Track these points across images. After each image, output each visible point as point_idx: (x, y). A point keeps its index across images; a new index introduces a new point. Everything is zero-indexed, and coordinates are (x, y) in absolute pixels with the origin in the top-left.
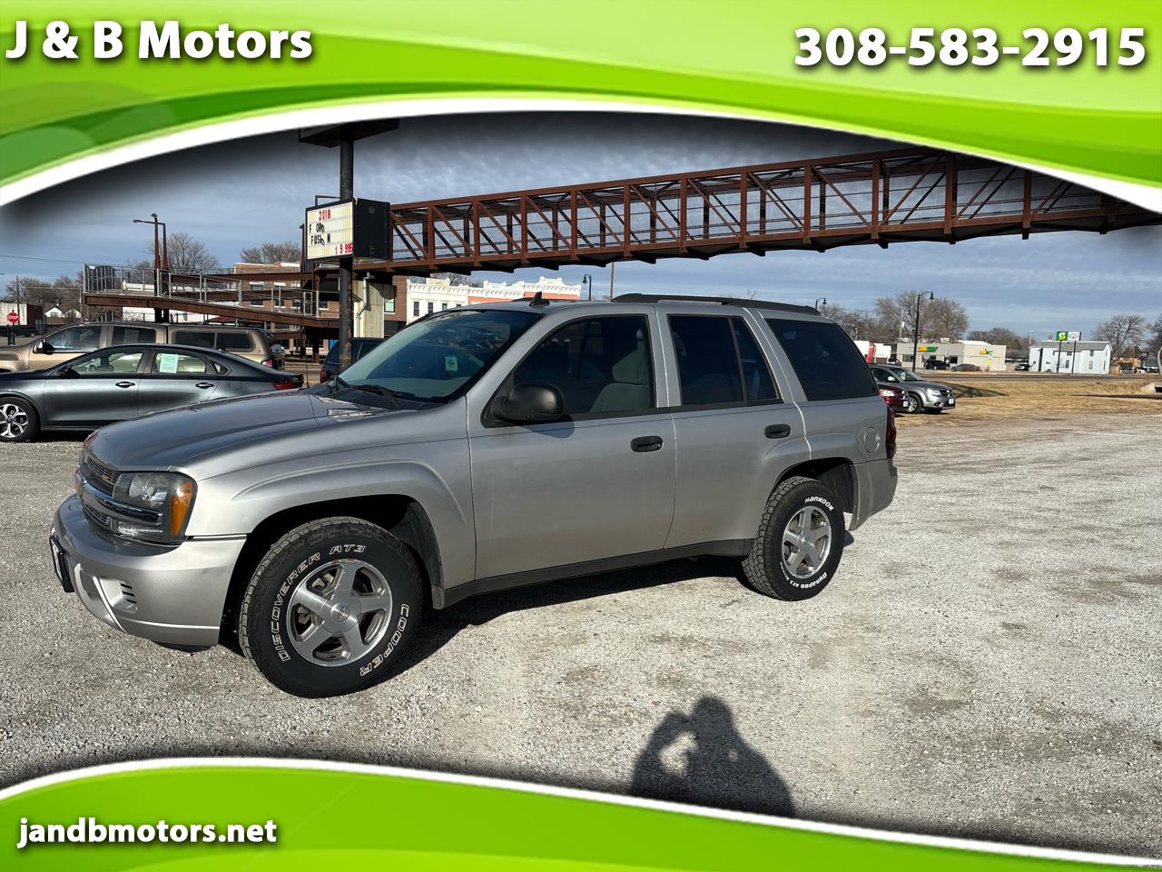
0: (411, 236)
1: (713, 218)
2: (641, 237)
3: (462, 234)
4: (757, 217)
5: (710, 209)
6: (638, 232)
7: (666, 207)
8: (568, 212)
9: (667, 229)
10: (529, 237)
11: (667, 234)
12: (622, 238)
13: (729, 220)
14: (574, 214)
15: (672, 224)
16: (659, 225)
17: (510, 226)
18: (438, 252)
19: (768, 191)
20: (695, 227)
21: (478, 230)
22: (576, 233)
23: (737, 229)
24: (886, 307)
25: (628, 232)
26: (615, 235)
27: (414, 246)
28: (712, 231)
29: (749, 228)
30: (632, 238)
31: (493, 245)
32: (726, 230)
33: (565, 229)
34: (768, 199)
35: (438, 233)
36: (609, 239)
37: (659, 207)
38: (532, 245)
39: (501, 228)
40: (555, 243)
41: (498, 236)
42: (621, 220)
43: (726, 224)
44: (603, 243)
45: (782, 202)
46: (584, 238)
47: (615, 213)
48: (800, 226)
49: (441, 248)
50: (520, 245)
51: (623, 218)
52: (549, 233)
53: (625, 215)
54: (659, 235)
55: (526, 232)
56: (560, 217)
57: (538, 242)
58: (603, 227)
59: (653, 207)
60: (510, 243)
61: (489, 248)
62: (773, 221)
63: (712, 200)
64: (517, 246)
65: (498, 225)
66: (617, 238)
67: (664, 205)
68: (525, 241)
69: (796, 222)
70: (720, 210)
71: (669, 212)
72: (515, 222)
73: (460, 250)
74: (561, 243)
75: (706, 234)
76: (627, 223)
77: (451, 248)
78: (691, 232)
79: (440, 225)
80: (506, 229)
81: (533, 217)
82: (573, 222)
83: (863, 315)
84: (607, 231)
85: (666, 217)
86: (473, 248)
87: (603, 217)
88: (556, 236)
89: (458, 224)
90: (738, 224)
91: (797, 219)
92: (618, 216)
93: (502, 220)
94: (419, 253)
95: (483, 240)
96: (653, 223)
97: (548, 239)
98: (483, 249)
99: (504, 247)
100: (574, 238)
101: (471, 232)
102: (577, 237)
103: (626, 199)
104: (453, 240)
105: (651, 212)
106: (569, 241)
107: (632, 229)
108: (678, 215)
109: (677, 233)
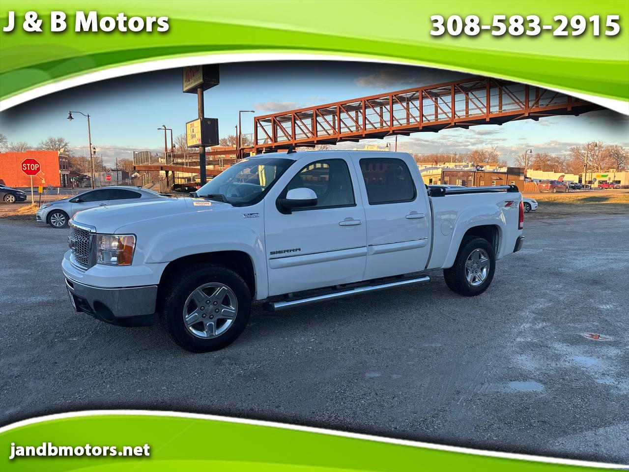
0: (305, 126)
1: (471, 105)
2: (429, 118)
3: (332, 123)
5: (470, 101)
6: (428, 116)
8: (388, 107)
9: (444, 113)
10: (367, 122)
12: (418, 119)
13: (481, 106)
14: (392, 108)
15: (447, 110)
16: (439, 111)
17: (357, 117)
18: (319, 134)
21: (340, 120)
22: (392, 118)
23: (485, 111)
24: (576, 151)
25: (422, 116)
26: (414, 118)
27: (306, 131)
28: (470, 113)
29: (492, 110)
30: (424, 119)
31: (348, 128)
32: (478, 111)
33: (387, 117)
34: (503, 92)
35: (319, 123)
36: (412, 120)
37: (439, 101)
38: (369, 127)
39: (352, 118)
40: (382, 124)
41: (350, 123)
42: (418, 109)
43: (479, 108)
44: (408, 123)
45: (512, 93)
46: (397, 120)
47: (414, 105)
48: (523, 106)
49: (321, 131)
50: (362, 127)
51: (419, 108)
52: (378, 119)
54: (439, 117)
55: (365, 118)
56: (384, 110)
57: (372, 124)
58: (408, 114)
59: (436, 102)
60: (357, 127)
61: (346, 130)
62: (506, 105)
63: (470, 95)
64: (360, 128)
65: (350, 117)
66: (416, 120)
67: (443, 100)
68: (365, 124)
69: (520, 104)
70: (475, 101)
71: (446, 103)
72: (360, 114)
73: (331, 132)
74: (384, 124)
75: (467, 115)
76: (421, 110)
77: (326, 131)
78: (458, 114)
79: (320, 119)
80: (355, 119)
81: (369, 111)
82: (391, 112)
83: (563, 157)
84: (410, 116)
85: (443, 106)
86: (337, 130)
87: (408, 109)
88: (382, 122)
89: (329, 118)
90: (486, 107)
91: (521, 102)
92: (417, 107)
93: (353, 114)
94: (309, 135)
95: (342, 125)
96: (436, 111)
97: (377, 123)
98: (342, 130)
99: (354, 129)
100: (392, 120)
101: (336, 122)
102: (393, 120)
103: (420, 98)
104: (327, 127)
105: (435, 104)
106: (389, 123)
107: (423, 113)
108: (450, 105)
109: (450, 115)
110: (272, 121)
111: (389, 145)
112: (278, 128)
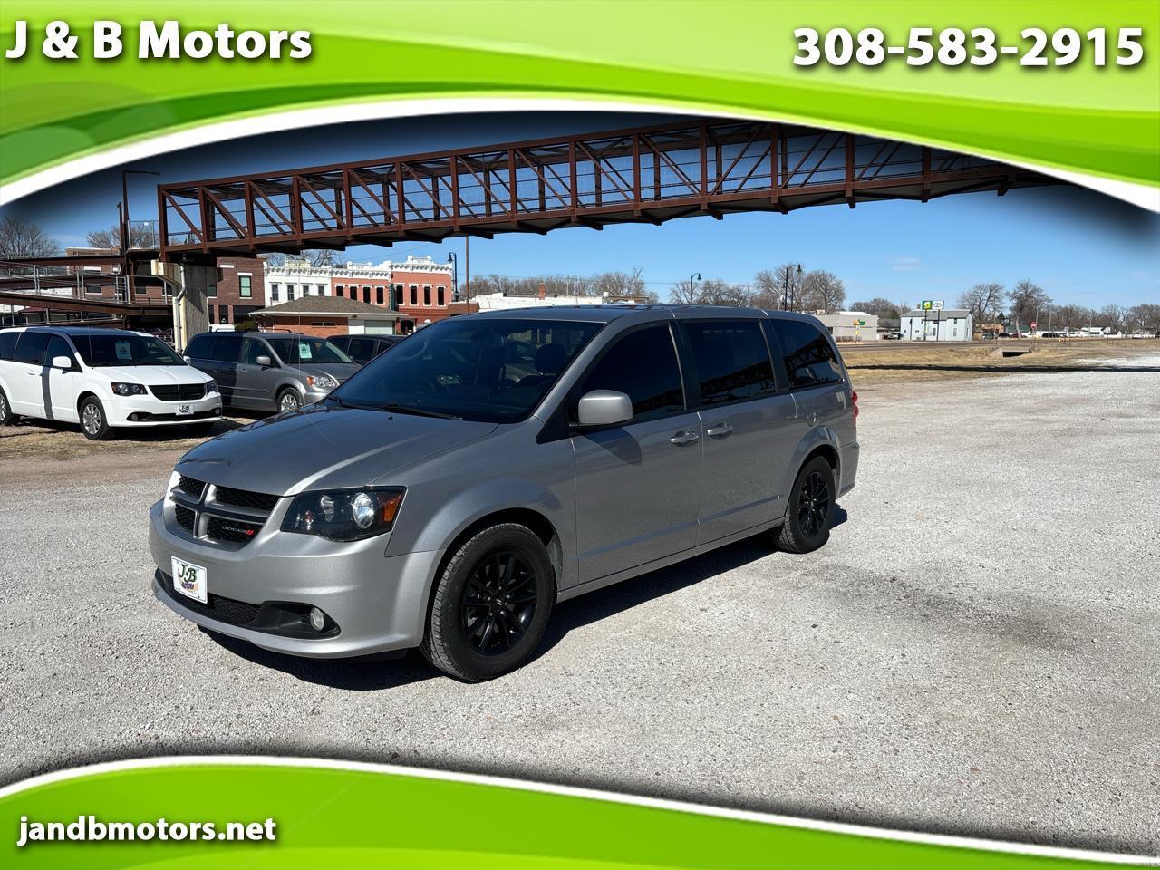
0: (276, 208)
1: (606, 185)
2: (529, 205)
3: (334, 207)
4: (652, 184)
5: (603, 176)
6: (526, 200)
7: (555, 174)
8: (449, 179)
9: (556, 196)
10: (407, 207)
11: (556, 203)
12: (508, 207)
13: (623, 186)
14: (456, 182)
15: (562, 191)
16: (548, 193)
17: (386, 196)
18: (306, 226)
19: (662, 154)
20: (586, 194)
21: (350, 200)
22: (458, 202)
23: (631, 196)
25: (515, 200)
26: (501, 203)
27: (278, 220)
28: (604, 198)
29: (643, 194)
30: (520, 207)
31: (368, 216)
32: (619, 197)
33: (446, 198)
34: (662, 163)
35: (306, 204)
36: (496, 208)
37: (547, 173)
38: (410, 216)
39: (376, 198)
40: (437, 213)
42: (507, 188)
43: (618, 190)
44: (489, 212)
46: (467, 206)
47: (500, 179)
49: (310, 221)
50: (397, 216)
53: (511, 182)
54: (549, 203)
55: (402, 200)
56: (441, 185)
57: (417, 211)
58: (488, 196)
59: (541, 172)
60: (388, 216)
61: (365, 221)
62: (668, 186)
63: (603, 165)
64: (394, 218)
65: (372, 195)
66: (503, 207)
67: (553, 172)
68: (402, 212)
70: (613, 176)
71: (559, 178)
72: (391, 191)
73: (332, 224)
74: (442, 214)
75: (599, 203)
76: (513, 190)
77: (322, 221)
78: (583, 200)
79: (307, 196)
80: (381, 199)
81: (409, 186)
82: (455, 189)
84: (493, 200)
85: (555, 184)
86: (345, 220)
87: (487, 184)
88: (437, 208)
89: (328, 195)
90: (632, 190)
91: (692, 184)
92: (504, 184)
93: (377, 189)
94: (286, 228)
95: (355, 211)
96: (542, 192)
98: (357, 221)
99: (380, 219)
100: (456, 208)
101: (344, 203)
102: (459, 206)
103: (510, 164)
104: (324, 213)
105: (539, 179)
106: (451, 212)
107: (518, 197)
108: (568, 182)
109: (568, 201)
110: (201, 195)
111: (453, 258)
112: (216, 211)
